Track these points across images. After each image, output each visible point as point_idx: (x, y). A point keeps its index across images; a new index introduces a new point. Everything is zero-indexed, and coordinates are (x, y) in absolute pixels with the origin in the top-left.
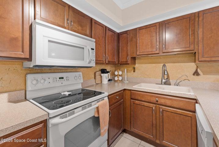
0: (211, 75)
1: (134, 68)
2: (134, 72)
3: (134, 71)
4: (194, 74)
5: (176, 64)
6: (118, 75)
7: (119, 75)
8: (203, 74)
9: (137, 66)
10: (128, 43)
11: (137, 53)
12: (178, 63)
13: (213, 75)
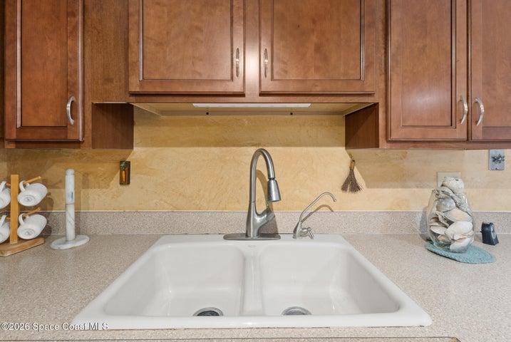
0: (384, 187)
1: (126, 167)
2: (121, 183)
3: (125, 181)
4: (344, 188)
5: (293, 149)
6: (14, 209)
7: (23, 210)
8: (368, 186)
9: (138, 154)
10: (74, 15)
11: (127, 83)
12: (300, 146)
13: (389, 188)
